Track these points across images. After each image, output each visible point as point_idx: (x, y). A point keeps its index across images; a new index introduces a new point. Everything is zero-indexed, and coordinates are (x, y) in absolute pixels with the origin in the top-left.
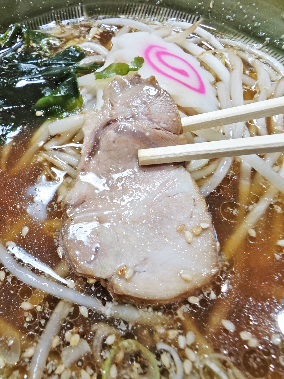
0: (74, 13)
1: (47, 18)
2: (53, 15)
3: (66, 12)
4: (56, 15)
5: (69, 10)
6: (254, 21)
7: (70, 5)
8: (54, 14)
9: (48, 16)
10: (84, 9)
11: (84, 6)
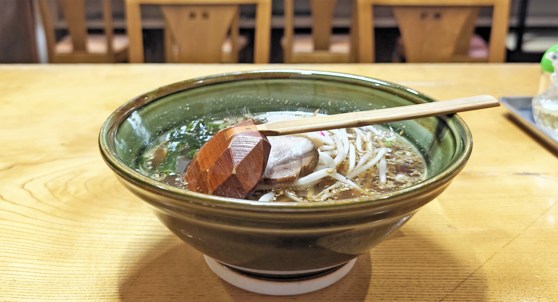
0: (241, 112)
1: (223, 115)
2: (227, 113)
3: (236, 112)
5: (238, 111)
7: (238, 108)
11: (248, 108)
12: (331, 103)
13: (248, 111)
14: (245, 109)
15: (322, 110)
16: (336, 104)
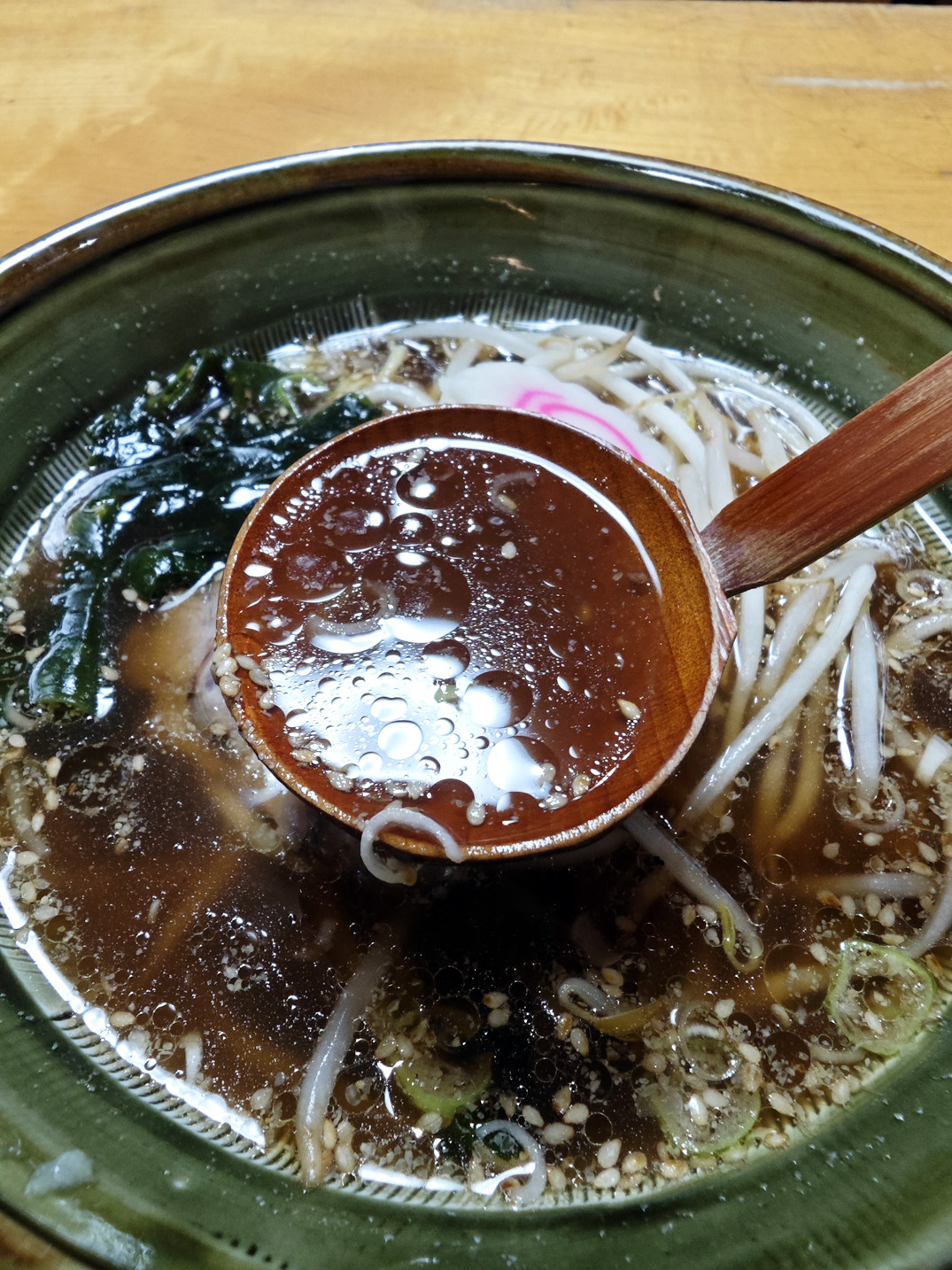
0: (346, 315)
1: (284, 330)
2: (296, 322)
3: (328, 315)
4: (303, 323)
5: (334, 311)
6: (749, 330)
7: (336, 299)
8: (300, 320)
9: (286, 326)
10: (370, 304)
11: (369, 299)
12: (662, 295)
13: (372, 313)
14: (360, 305)
15: (627, 316)
16: (681, 298)
